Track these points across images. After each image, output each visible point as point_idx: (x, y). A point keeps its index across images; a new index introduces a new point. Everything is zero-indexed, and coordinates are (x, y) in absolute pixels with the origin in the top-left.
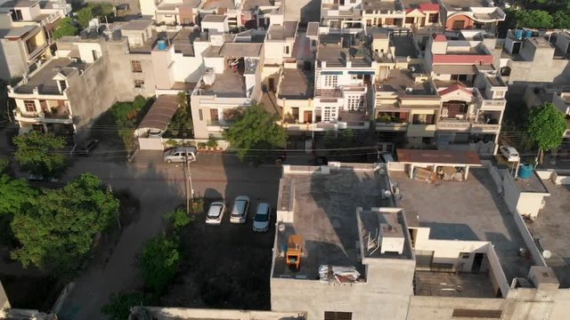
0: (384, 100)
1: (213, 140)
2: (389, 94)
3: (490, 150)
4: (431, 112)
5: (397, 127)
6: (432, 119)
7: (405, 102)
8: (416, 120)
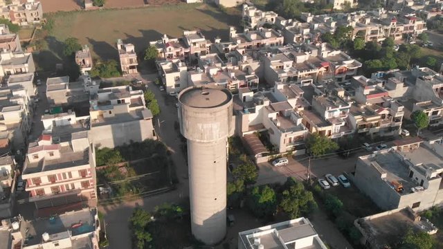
0: (358, 119)
1: (290, 152)
2: (359, 117)
3: (398, 132)
4: (377, 122)
5: (365, 130)
6: (377, 124)
7: (368, 119)
8: (372, 126)
